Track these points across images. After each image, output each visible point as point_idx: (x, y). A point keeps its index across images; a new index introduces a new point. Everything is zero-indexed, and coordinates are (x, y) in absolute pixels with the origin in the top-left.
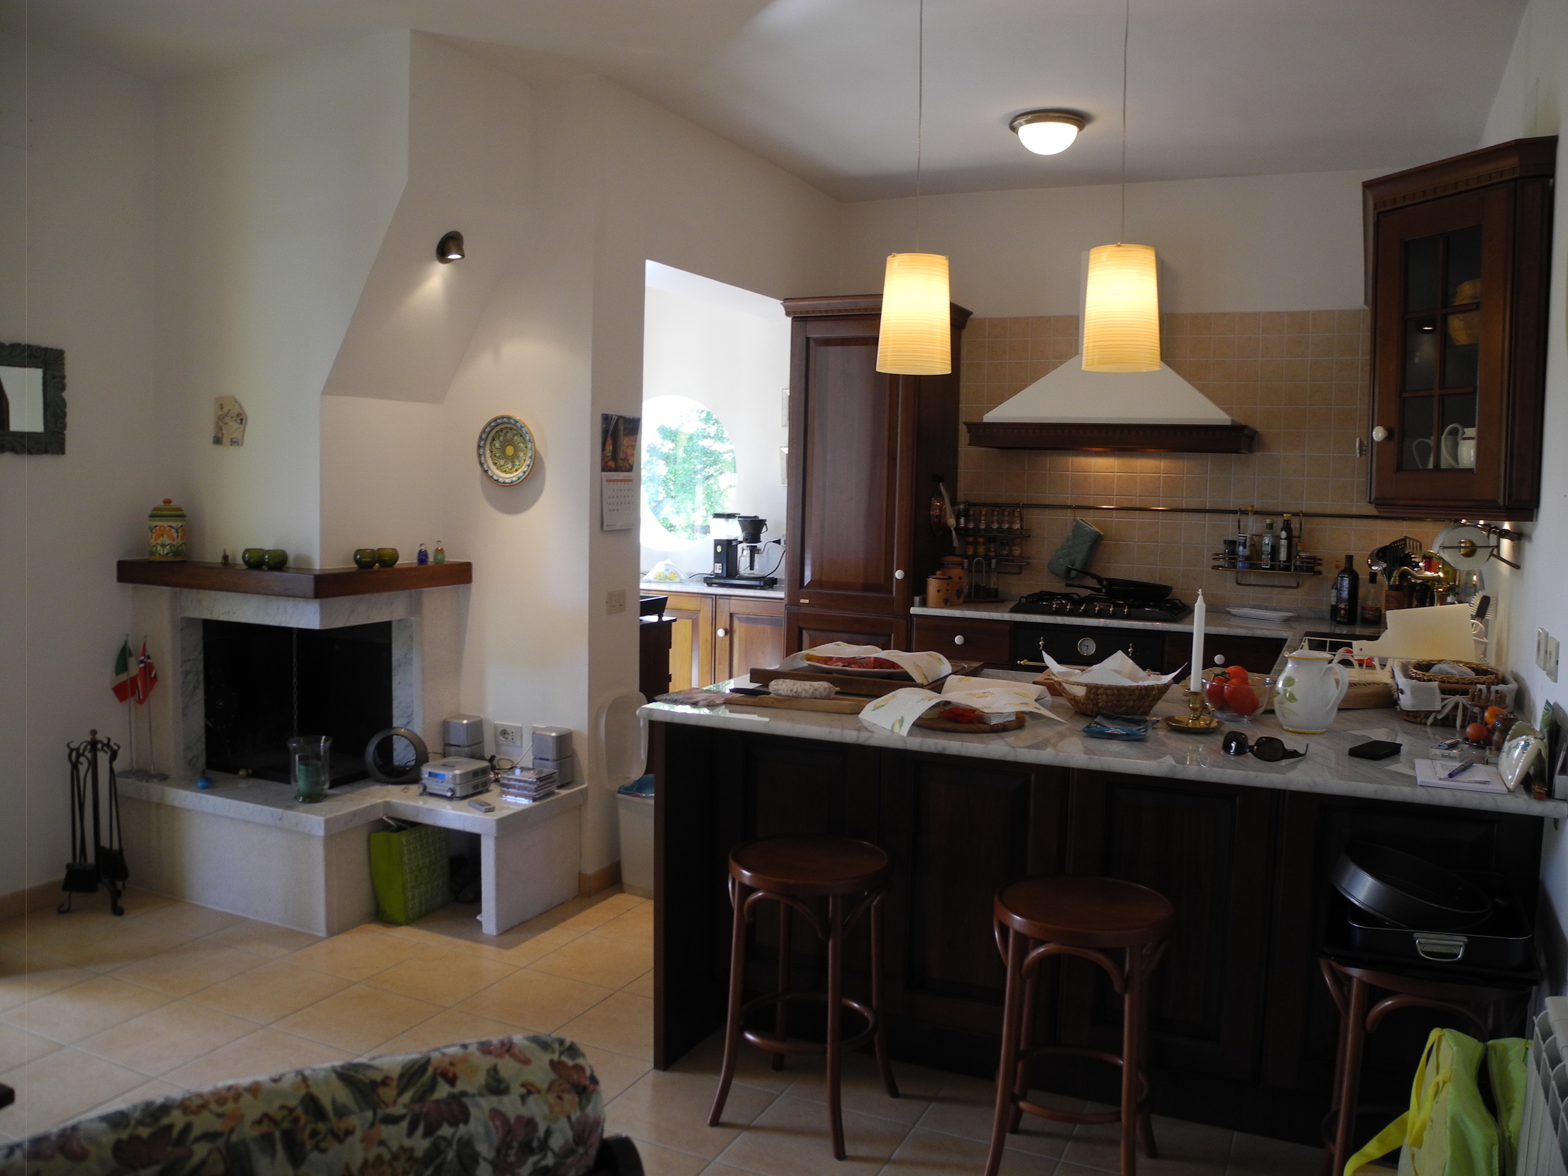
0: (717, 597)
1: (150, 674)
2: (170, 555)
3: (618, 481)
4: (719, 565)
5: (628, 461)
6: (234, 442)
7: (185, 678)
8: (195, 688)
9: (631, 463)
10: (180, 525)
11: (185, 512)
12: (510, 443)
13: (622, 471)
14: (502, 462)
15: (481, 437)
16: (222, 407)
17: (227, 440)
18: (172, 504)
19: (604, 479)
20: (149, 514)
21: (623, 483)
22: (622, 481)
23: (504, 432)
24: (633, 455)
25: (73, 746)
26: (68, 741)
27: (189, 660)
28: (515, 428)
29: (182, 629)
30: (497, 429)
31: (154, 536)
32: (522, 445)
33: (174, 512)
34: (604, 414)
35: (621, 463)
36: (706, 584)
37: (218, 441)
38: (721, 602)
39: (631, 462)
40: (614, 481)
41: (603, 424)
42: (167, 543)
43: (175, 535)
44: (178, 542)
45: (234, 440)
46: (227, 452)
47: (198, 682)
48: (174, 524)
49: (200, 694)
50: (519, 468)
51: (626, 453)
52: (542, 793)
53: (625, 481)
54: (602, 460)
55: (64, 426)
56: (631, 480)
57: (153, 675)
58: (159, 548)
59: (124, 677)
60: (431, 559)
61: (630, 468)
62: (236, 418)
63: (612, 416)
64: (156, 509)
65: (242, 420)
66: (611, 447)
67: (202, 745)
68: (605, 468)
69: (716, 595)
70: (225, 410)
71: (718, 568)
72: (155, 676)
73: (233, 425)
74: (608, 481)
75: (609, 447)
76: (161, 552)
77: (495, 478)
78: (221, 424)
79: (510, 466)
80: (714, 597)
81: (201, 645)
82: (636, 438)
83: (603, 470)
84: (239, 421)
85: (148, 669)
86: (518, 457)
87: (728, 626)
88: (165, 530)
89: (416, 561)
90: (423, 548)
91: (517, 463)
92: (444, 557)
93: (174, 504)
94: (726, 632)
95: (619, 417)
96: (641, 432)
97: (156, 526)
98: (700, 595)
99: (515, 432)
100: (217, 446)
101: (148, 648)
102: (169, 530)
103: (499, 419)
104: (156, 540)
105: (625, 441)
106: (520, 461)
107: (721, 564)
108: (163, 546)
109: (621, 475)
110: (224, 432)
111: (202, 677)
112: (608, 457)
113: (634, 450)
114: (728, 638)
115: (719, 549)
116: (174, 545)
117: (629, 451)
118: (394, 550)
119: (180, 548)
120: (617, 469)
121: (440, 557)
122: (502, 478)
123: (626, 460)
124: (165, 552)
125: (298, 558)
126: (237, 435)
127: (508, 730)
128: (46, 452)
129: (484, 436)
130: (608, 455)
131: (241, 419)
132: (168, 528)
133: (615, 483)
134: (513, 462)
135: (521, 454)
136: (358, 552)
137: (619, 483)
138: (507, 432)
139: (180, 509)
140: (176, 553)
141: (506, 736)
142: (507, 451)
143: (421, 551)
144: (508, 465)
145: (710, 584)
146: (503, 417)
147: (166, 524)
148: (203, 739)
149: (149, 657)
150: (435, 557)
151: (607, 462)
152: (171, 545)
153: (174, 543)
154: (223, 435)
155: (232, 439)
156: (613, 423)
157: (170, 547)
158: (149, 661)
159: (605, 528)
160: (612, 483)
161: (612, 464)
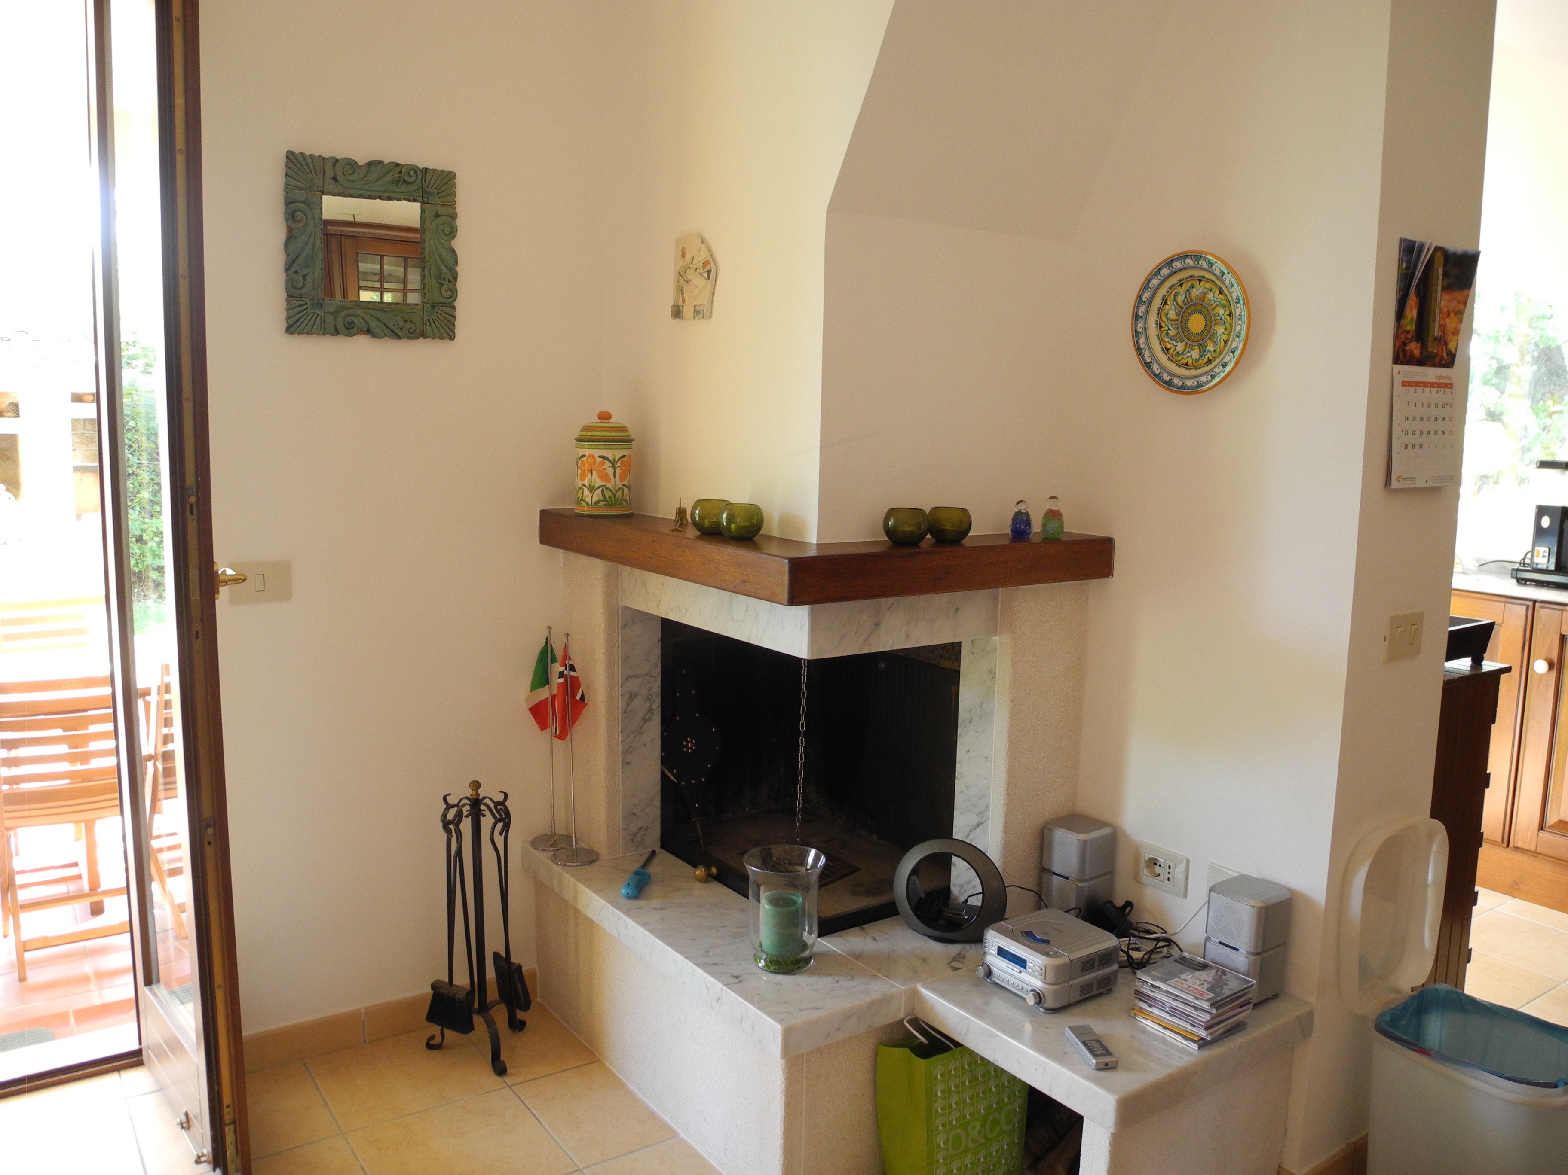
0: (1537, 604)
1: (574, 695)
2: (602, 504)
3: (1425, 385)
4: (1542, 550)
5: (1446, 344)
6: (697, 312)
7: (628, 705)
8: (645, 720)
9: (1453, 350)
10: (618, 456)
11: (632, 434)
12: (1199, 307)
13: (1434, 366)
14: (1180, 347)
15: (1140, 297)
16: (683, 255)
17: (688, 311)
18: (611, 421)
19: (1398, 379)
20: (576, 436)
21: (1434, 390)
22: (1432, 385)
23: (1186, 286)
24: (1456, 332)
25: (452, 800)
26: (445, 794)
27: (636, 676)
28: (1208, 276)
29: (624, 626)
30: (1174, 280)
31: (579, 471)
32: (1221, 311)
33: (614, 434)
34: (1405, 240)
35: (1433, 348)
36: (1515, 581)
37: (677, 313)
38: (1542, 613)
39: (1452, 346)
40: (1417, 384)
41: (1400, 261)
42: (597, 486)
43: (610, 472)
44: (615, 483)
45: (698, 309)
46: (691, 326)
47: (650, 710)
48: (609, 454)
49: (654, 730)
50: (1215, 358)
51: (1443, 327)
52: (1220, 1029)
53: (1439, 385)
54: (1397, 337)
55: (453, 294)
56: (1449, 386)
57: (578, 697)
58: (586, 492)
59: (544, 693)
60: (1037, 527)
61: (1448, 360)
62: (701, 271)
63: (1421, 247)
64: (586, 428)
65: (709, 272)
66: (1415, 313)
67: (654, 811)
68: (1401, 357)
69: (1535, 602)
70: (688, 258)
71: (1541, 555)
72: (583, 698)
73: (698, 281)
74: (1405, 384)
75: (1412, 313)
76: (588, 500)
77: (1166, 377)
78: (682, 281)
79: (1195, 354)
80: (1531, 604)
81: (657, 651)
82: (1467, 297)
83: (1397, 360)
84: (705, 275)
85: (571, 685)
86: (1212, 336)
87: (1555, 656)
88: (595, 462)
89: (1008, 531)
90: (1022, 508)
91: (1210, 348)
92: (1062, 527)
93: (615, 420)
94: (1551, 666)
95: (1438, 249)
96: (1475, 283)
97: (584, 456)
98: (1504, 599)
99: (1208, 285)
100: (676, 321)
101: (571, 653)
102: (603, 464)
103: (1178, 259)
104: (582, 480)
105: (1443, 301)
106: (1215, 344)
107: (1547, 549)
108: (592, 489)
109: (1431, 373)
110: (686, 295)
111: (658, 703)
112: (1408, 332)
113: (1460, 321)
114: (1554, 674)
115: (1546, 522)
116: (607, 488)
117: (1450, 324)
118: (964, 511)
119: (619, 494)
120: (1422, 361)
121: (1053, 525)
122: (1178, 377)
123: (1442, 341)
124: (595, 499)
125: (786, 521)
126: (703, 300)
127: (1161, 860)
128: (423, 335)
129: (1146, 296)
130: (1409, 328)
131: (709, 270)
132: (599, 460)
133: (1419, 390)
134: (1202, 347)
135: (1220, 330)
136: (892, 512)
137: (1427, 390)
138: (1193, 286)
139: (623, 429)
140: (611, 502)
141: (1157, 869)
142: (1190, 323)
143: (1018, 514)
144: (1192, 353)
145: (1522, 582)
146: (1184, 256)
147: (597, 453)
148: (657, 802)
149: (572, 668)
150: (1044, 526)
151: (1405, 344)
152: (604, 488)
153: (609, 485)
154: (684, 301)
155: (695, 306)
156: (1424, 258)
157: (603, 491)
158: (573, 673)
159: (1395, 484)
160: (1412, 389)
161: (1414, 348)
